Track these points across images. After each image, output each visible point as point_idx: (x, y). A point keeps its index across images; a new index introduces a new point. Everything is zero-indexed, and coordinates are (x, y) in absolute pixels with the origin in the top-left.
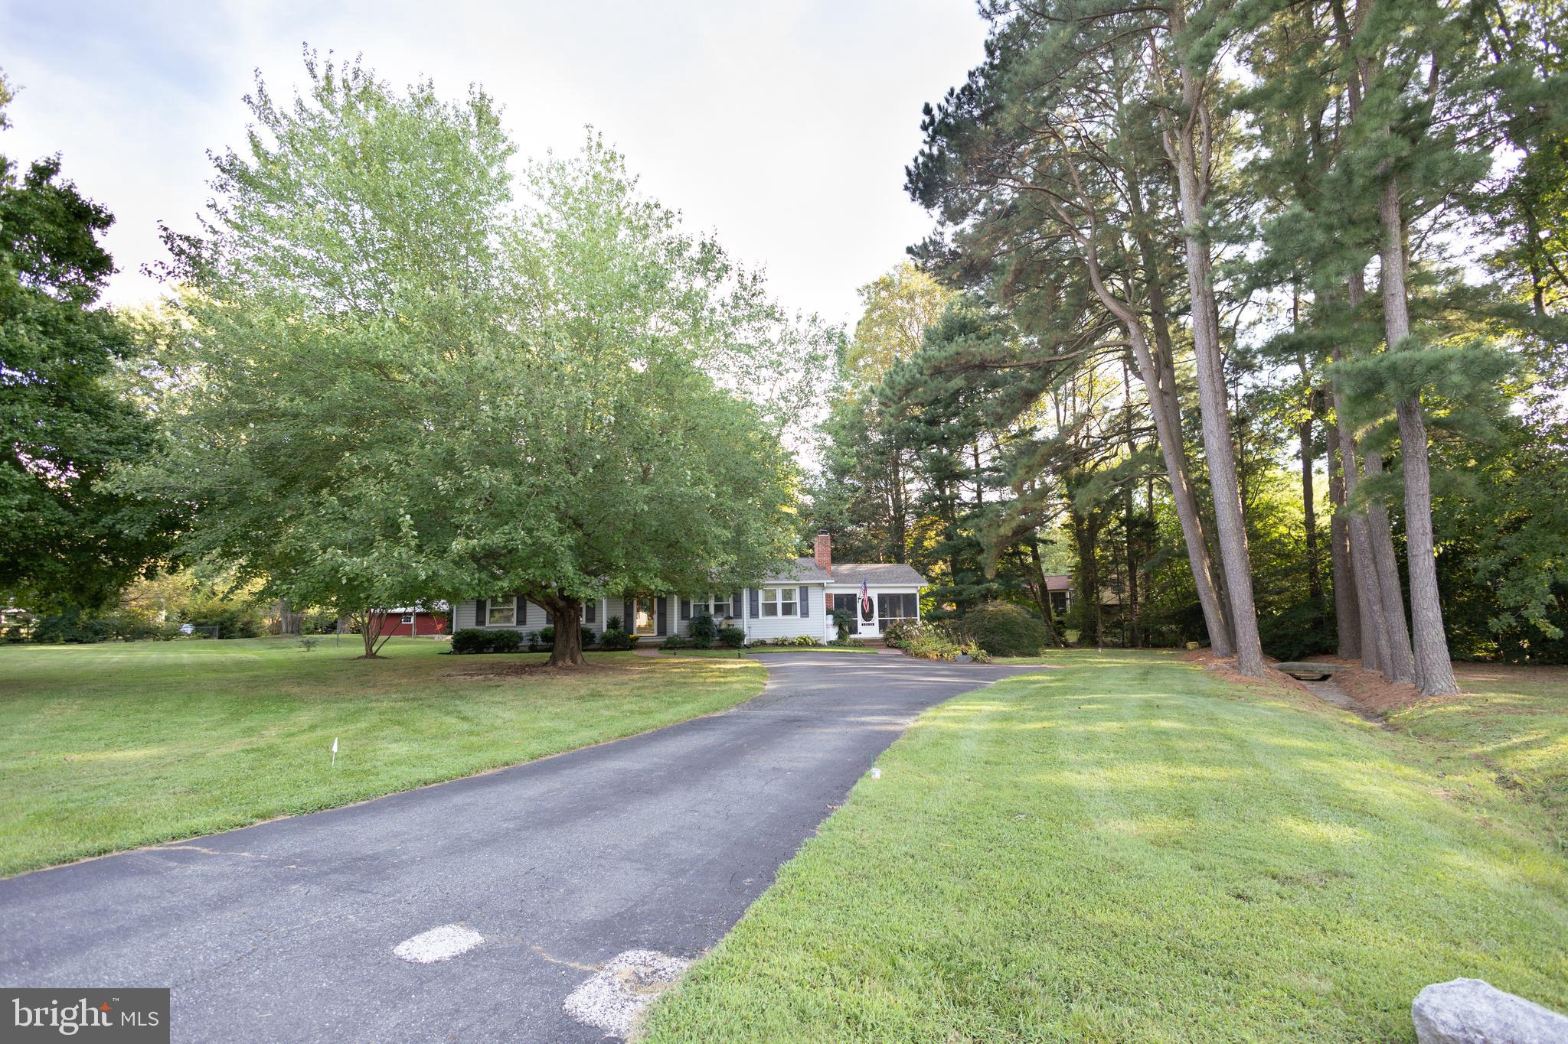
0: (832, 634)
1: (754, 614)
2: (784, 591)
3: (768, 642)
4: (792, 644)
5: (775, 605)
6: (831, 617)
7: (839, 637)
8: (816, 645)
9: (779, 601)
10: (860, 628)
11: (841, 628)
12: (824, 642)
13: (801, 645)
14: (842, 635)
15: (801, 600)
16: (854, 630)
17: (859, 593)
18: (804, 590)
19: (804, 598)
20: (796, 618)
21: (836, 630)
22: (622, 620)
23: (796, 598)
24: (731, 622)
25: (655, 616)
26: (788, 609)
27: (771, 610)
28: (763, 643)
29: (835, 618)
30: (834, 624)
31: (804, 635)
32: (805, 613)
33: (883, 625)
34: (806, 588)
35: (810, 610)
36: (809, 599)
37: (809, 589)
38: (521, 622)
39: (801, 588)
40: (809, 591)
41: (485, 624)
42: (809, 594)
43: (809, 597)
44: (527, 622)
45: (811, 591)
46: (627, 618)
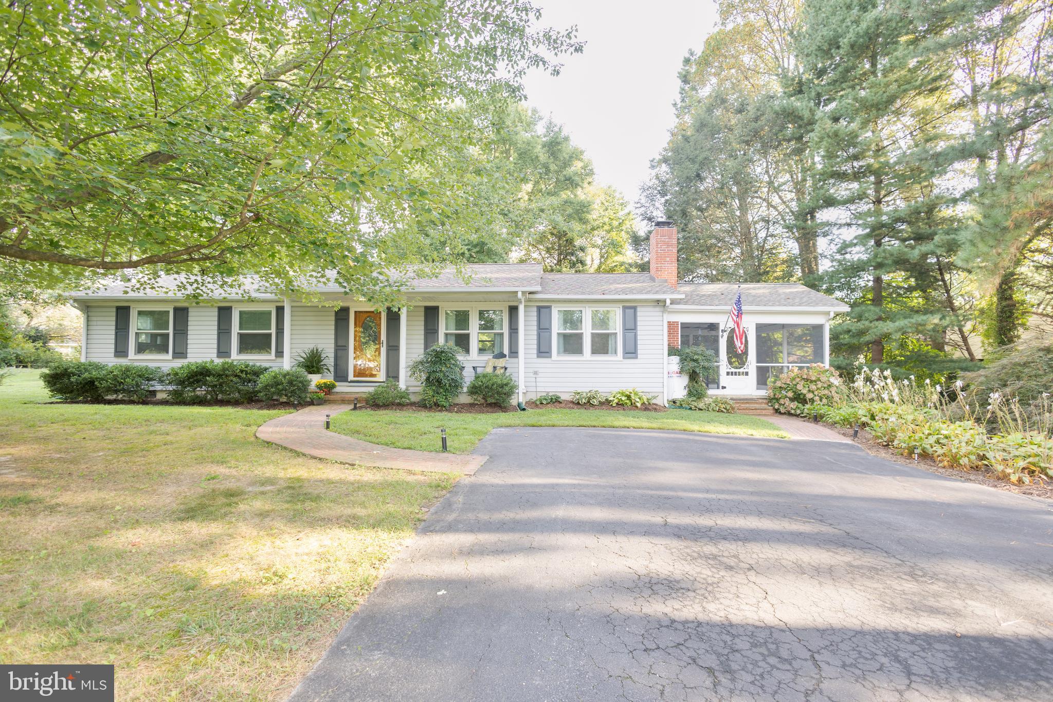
0: (678, 388)
1: (543, 351)
2: (595, 313)
3: (564, 397)
4: (606, 403)
5: (579, 337)
6: (676, 359)
7: (690, 394)
8: (648, 407)
9: (587, 330)
10: (724, 380)
11: (693, 376)
12: (662, 401)
13: (620, 405)
14: (695, 393)
15: (626, 329)
16: (713, 381)
17: (725, 322)
18: (630, 309)
19: (631, 328)
20: (615, 359)
21: (685, 380)
22: (331, 355)
23: (616, 325)
24: (501, 363)
25: (383, 350)
26: (602, 345)
27: (572, 344)
28: (555, 401)
29: (682, 361)
30: (681, 372)
31: (628, 389)
32: (631, 352)
33: (762, 377)
34: (635, 308)
35: (639, 347)
36: (639, 328)
37: (639, 309)
38: (180, 353)
39: (625, 308)
40: (639, 314)
41: (127, 356)
42: (639, 319)
43: (639, 323)
44: (189, 355)
45: (641, 313)
46: (340, 353)
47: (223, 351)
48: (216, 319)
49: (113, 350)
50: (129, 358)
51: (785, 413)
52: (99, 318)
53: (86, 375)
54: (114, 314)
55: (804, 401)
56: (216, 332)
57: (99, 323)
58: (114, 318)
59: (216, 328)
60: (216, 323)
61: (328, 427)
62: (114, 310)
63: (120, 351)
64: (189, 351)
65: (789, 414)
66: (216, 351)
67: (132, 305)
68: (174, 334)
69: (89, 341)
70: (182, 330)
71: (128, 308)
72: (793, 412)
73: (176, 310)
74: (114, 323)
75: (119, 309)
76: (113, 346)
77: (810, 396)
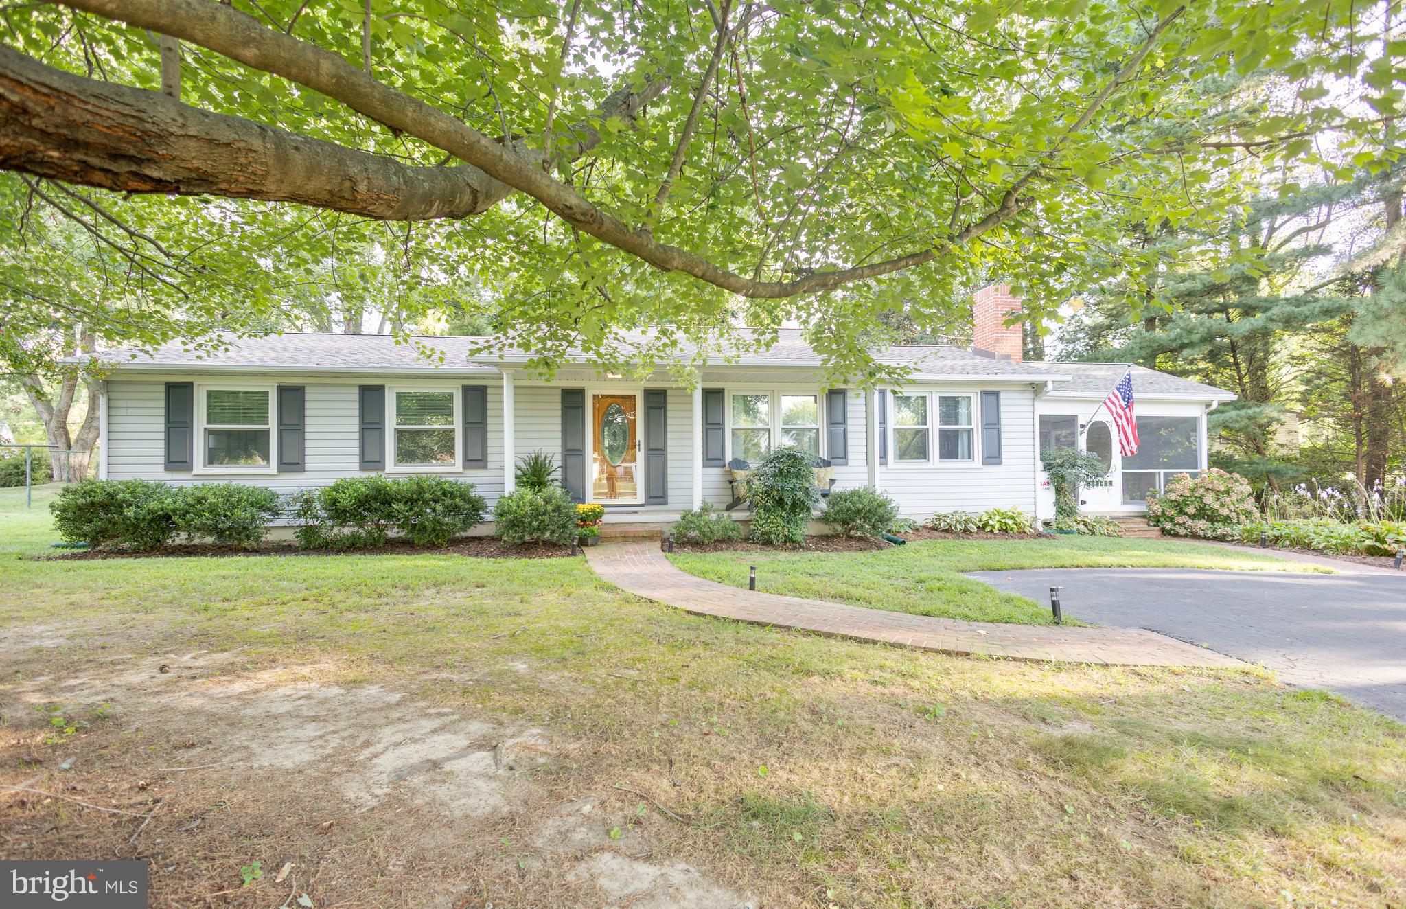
0: (1046, 507)
1: (881, 455)
2: (944, 400)
3: (918, 522)
5: (924, 436)
9: (934, 426)
10: (1081, 491)
12: (1024, 524)
15: (985, 424)
18: (992, 395)
19: (993, 424)
22: (555, 465)
23: (973, 419)
25: (641, 457)
26: (951, 446)
27: (914, 447)
32: (993, 456)
33: (1132, 484)
34: (997, 394)
35: (1004, 448)
36: (1003, 422)
37: (1002, 396)
38: (292, 463)
39: (984, 393)
40: (1002, 402)
41: (191, 470)
42: (1002, 409)
43: (1002, 415)
44: (307, 467)
45: (1004, 399)
46: (570, 461)
47: (370, 460)
48: (357, 405)
49: (162, 460)
50: (195, 472)
51: (1186, 536)
52: (130, 404)
53: (153, 505)
54: (162, 396)
55: (1212, 519)
56: (357, 428)
57: (131, 411)
58: (162, 404)
59: (357, 420)
60: (357, 413)
61: (752, 587)
62: (162, 388)
63: (177, 460)
64: (307, 459)
65: (1195, 536)
66: (357, 459)
67: (197, 381)
68: (280, 432)
69: (114, 444)
70: (293, 425)
71: (188, 386)
72: (1202, 533)
73: (282, 390)
74: (162, 412)
75: (170, 387)
76: (162, 452)
77: (1225, 512)
